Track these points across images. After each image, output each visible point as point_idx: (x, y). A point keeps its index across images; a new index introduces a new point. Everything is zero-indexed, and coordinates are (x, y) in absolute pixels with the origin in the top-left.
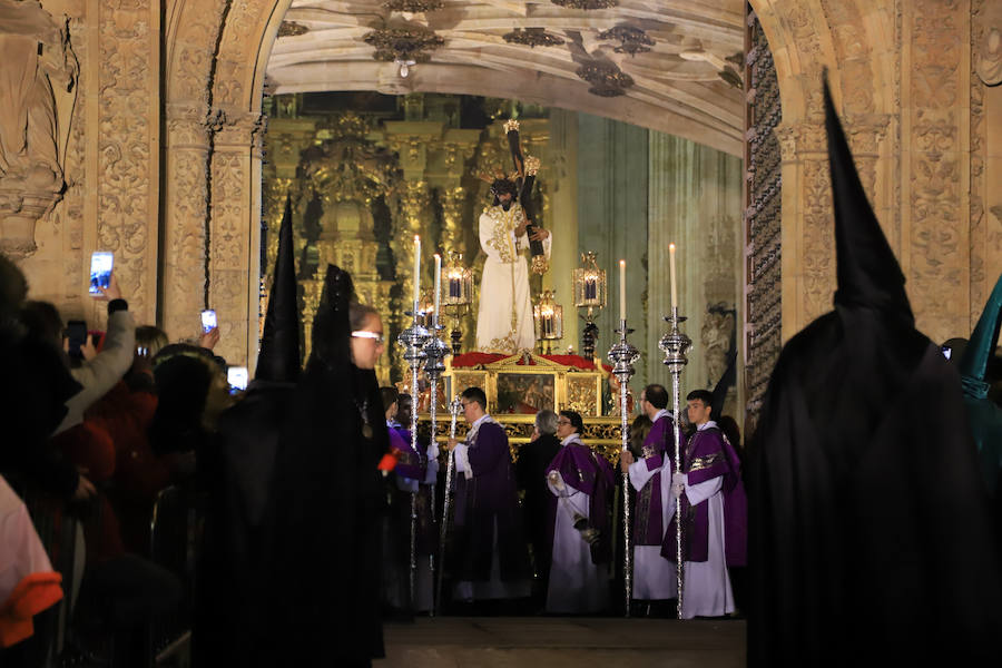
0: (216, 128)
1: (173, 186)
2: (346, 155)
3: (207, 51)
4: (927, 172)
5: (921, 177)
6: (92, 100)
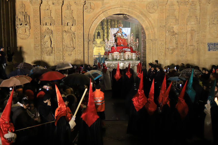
0: (89, 42)
1: (85, 48)
3: (88, 34)
4: (161, 45)
5: (160, 46)
6: (77, 40)
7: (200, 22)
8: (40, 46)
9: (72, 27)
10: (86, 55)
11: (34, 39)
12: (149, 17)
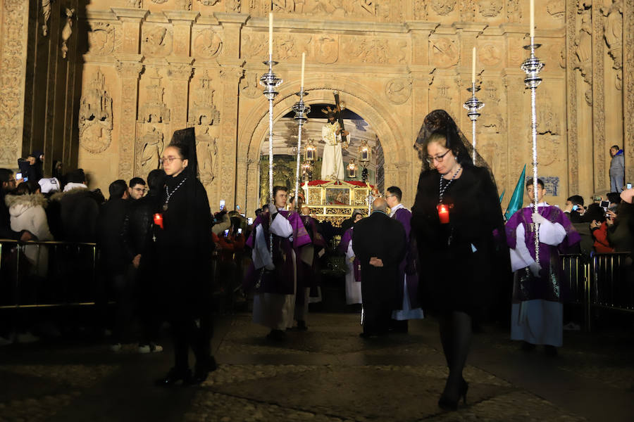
0: (249, 164)
1: (238, 177)
2: (280, 169)
3: (247, 145)
6: (220, 157)
7: (507, 127)
8: (132, 169)
9: (210, 127)
10: (241, 194)
11: (120, 151)
12: (392, 113)
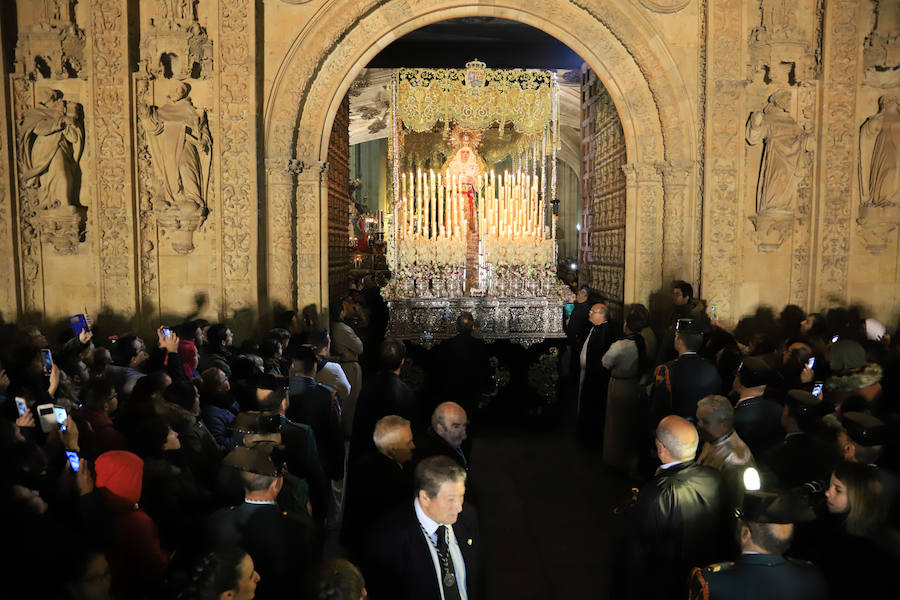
0: (298, 171)
5: (716, 200)
